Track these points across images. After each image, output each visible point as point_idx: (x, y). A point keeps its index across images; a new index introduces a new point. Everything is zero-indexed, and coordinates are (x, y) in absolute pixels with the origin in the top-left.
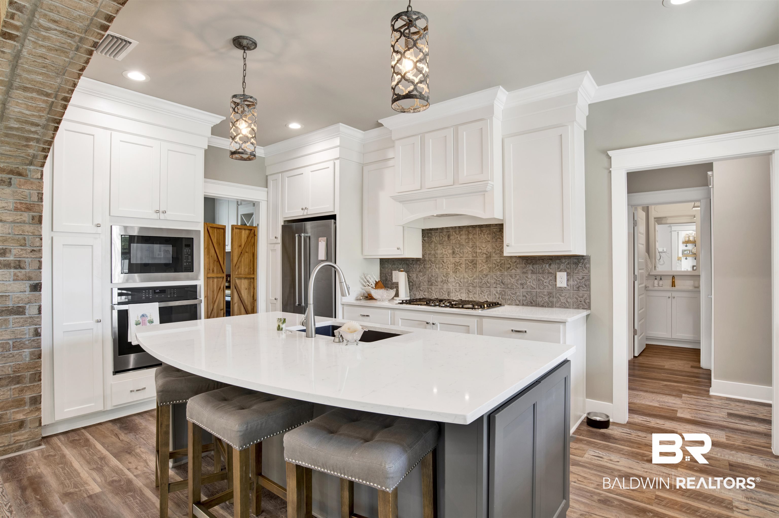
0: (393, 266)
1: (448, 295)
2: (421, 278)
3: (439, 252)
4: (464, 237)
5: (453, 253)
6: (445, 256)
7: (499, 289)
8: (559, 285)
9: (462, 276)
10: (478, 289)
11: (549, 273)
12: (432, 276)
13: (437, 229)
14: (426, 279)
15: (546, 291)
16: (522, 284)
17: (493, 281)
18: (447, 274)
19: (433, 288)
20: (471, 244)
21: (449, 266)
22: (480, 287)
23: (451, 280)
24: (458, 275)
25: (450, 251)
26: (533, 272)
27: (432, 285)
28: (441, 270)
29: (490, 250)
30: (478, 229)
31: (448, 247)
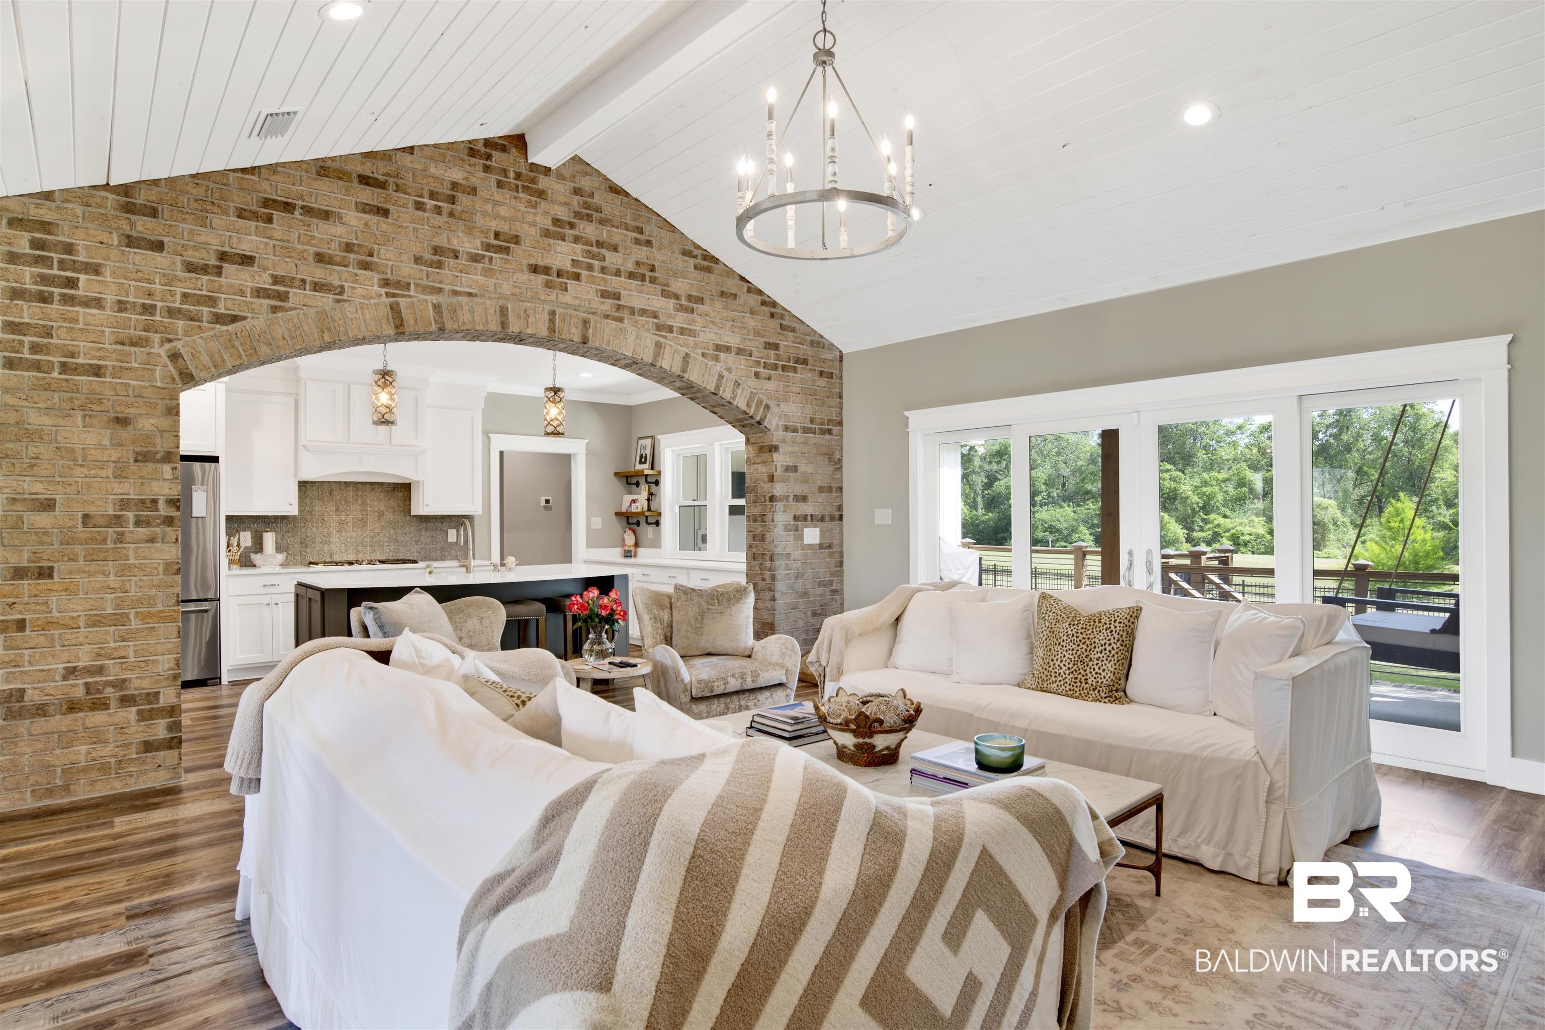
0: (241, 526)
1: (331, 557)
2: (289, 540)
3: (317, 508)
4: (351, 493)
5: (337, 510)
6: (326, 514)
7: (392, 547)
8: (450, 540)
9: (349, 535)
10: (369, 548)
11: (441, 530)
12: (307, 536)
13: (314, 482)
14: (298, 539)
15: (438, 546)
16: (416, 541)
17: (386, 540)
18: (329, 534)
19: (309, 550)
20: (360, 501)
21: (332, 525)
22: (371, 546)
23: (334, 539)
24: (343, 535)
25: (333, 508)
26: (426, 529)
27: (307, 547)
28: (320, 529)
29: (382, 508)
30: (368, 486)
31: (331, 504)
